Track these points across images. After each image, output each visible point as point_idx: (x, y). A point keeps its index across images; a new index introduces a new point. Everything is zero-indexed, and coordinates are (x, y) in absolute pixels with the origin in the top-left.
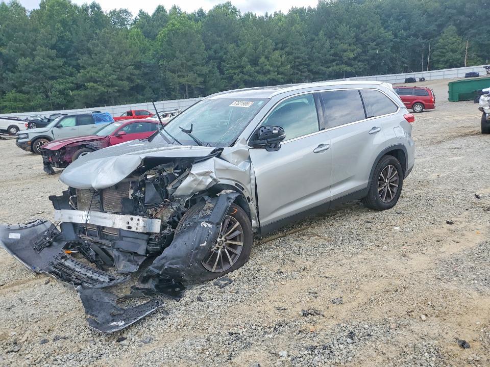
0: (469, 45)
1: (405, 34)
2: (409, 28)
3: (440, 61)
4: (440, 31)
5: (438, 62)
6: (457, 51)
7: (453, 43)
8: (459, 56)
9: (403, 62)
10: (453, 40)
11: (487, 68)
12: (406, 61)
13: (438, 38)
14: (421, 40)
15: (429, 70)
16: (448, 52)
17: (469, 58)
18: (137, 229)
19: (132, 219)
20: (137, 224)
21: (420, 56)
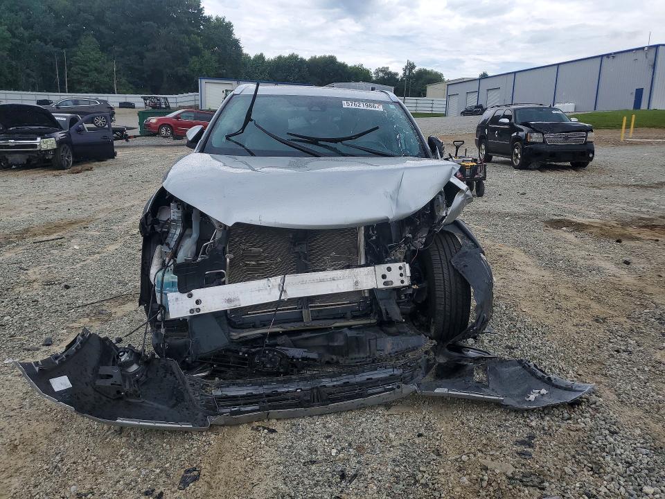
0: (117, 68)
1: (26, 34)
2: (32, 28)
3: (82, 82)
4: (75, 40)
5: (80, 82)
6: (103, 72)
7: (97, 61)
8: (107, 79)
9: (28, 75)
10: (95, 55)
11: (145, 99)
12: (34, 74)
13: (75, 49)
14: (50, 47)
15: (69, 92)
16: (91, 71)
17: (119, 84)
18: (402, 282)
19: (389, 269)
20: (401, 275)
21: (54, 71)
